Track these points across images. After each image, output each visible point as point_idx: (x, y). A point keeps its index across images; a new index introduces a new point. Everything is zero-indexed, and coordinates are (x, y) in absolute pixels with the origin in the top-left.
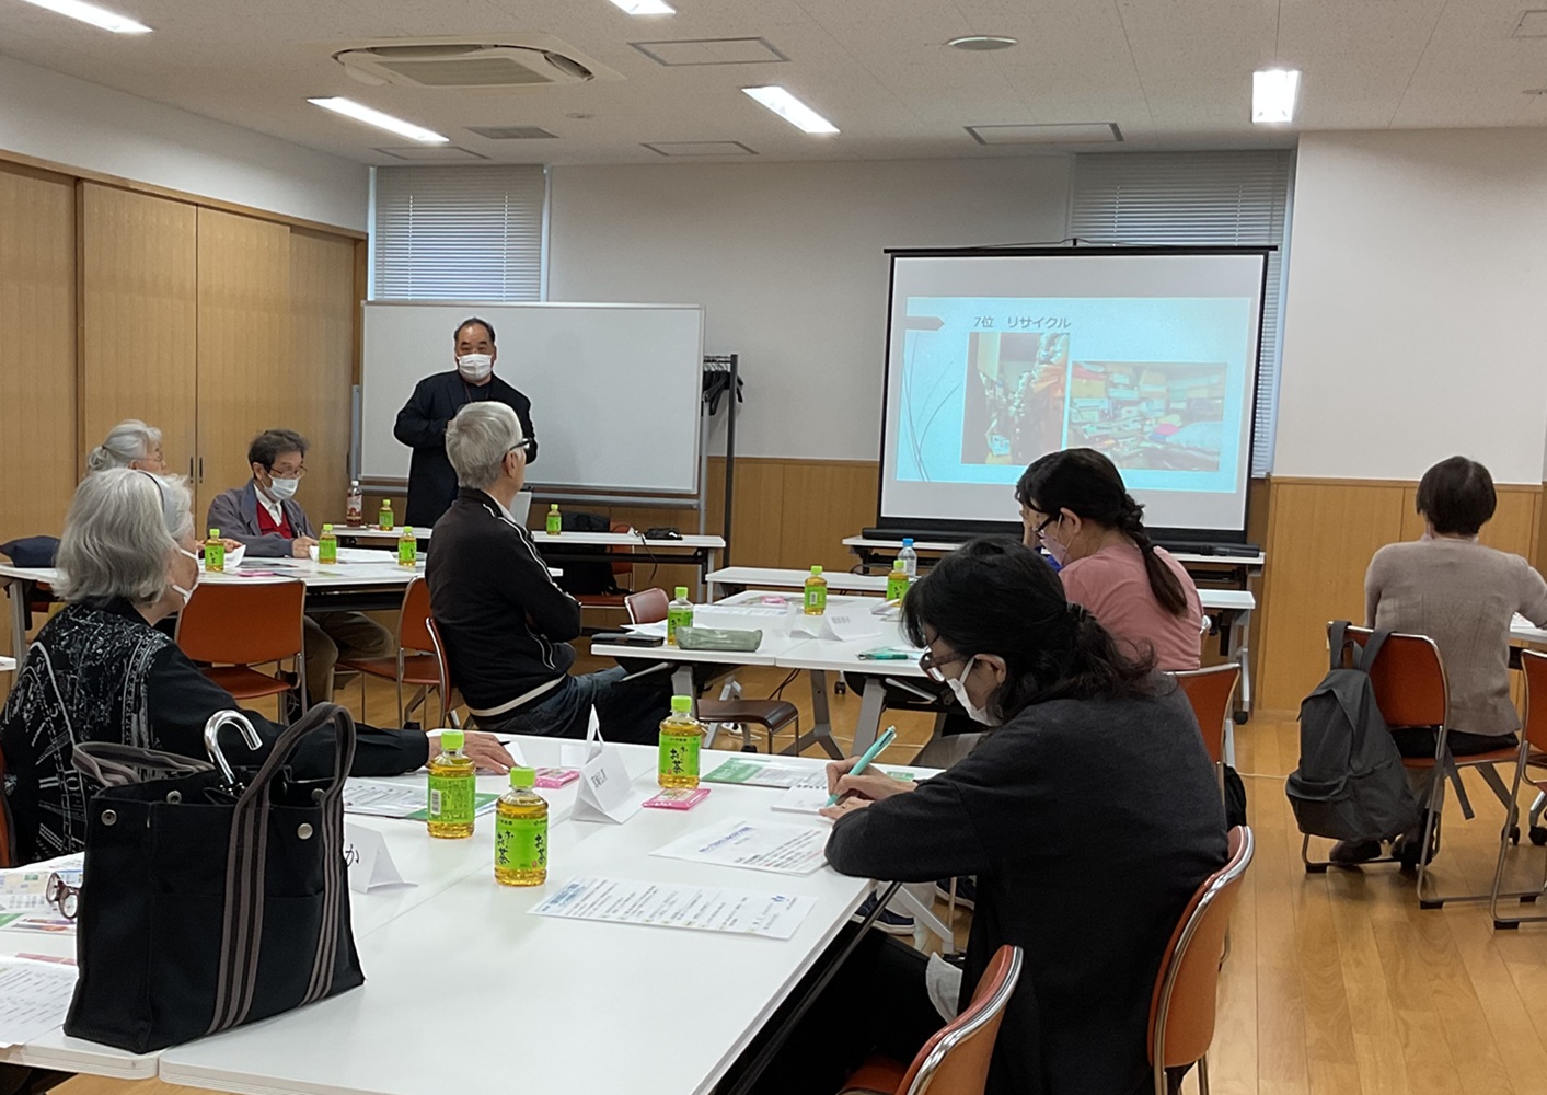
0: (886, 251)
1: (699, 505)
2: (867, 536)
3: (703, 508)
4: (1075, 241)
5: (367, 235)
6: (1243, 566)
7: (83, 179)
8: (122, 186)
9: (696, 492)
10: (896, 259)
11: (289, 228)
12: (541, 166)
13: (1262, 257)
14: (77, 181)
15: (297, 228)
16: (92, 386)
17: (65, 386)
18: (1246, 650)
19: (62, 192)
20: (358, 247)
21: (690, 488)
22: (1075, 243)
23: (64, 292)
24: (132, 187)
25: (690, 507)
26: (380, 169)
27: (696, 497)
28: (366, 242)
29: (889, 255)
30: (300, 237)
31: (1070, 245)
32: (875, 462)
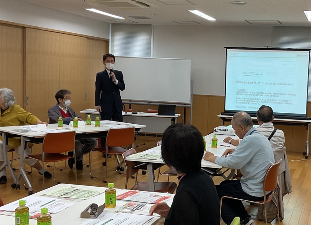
0: (225, 47)
1: (191, 107)
2: (222, 114)
3: (192, 107)
4: (267, 46)
5: (109, 40)
6: (307, 123)
7: (26, 27)
8: (38, 29)
9: (190, 103)
10: (227, 50)
11: (86, 38)
12: (151, 25)
13: (309, 51)
14: (24, 28)
15: (88, 38)
16: (28, 78)
17: (20, 78)
18: (308, 141)
19: (20, 31)
20: (107, 42)
21: (189, 102)
22: (267, 47)
23: (20, 55)
24: (40, 29)
25: (189, 107)
26: (112, 24)
27: (190, 104)
28: (109, 41)
29: (226, 48)
30: (90, 40)
31: (266, 47)
32: (223, 96)
